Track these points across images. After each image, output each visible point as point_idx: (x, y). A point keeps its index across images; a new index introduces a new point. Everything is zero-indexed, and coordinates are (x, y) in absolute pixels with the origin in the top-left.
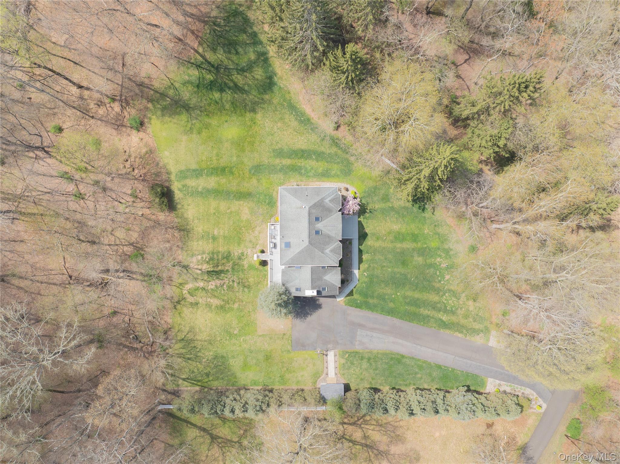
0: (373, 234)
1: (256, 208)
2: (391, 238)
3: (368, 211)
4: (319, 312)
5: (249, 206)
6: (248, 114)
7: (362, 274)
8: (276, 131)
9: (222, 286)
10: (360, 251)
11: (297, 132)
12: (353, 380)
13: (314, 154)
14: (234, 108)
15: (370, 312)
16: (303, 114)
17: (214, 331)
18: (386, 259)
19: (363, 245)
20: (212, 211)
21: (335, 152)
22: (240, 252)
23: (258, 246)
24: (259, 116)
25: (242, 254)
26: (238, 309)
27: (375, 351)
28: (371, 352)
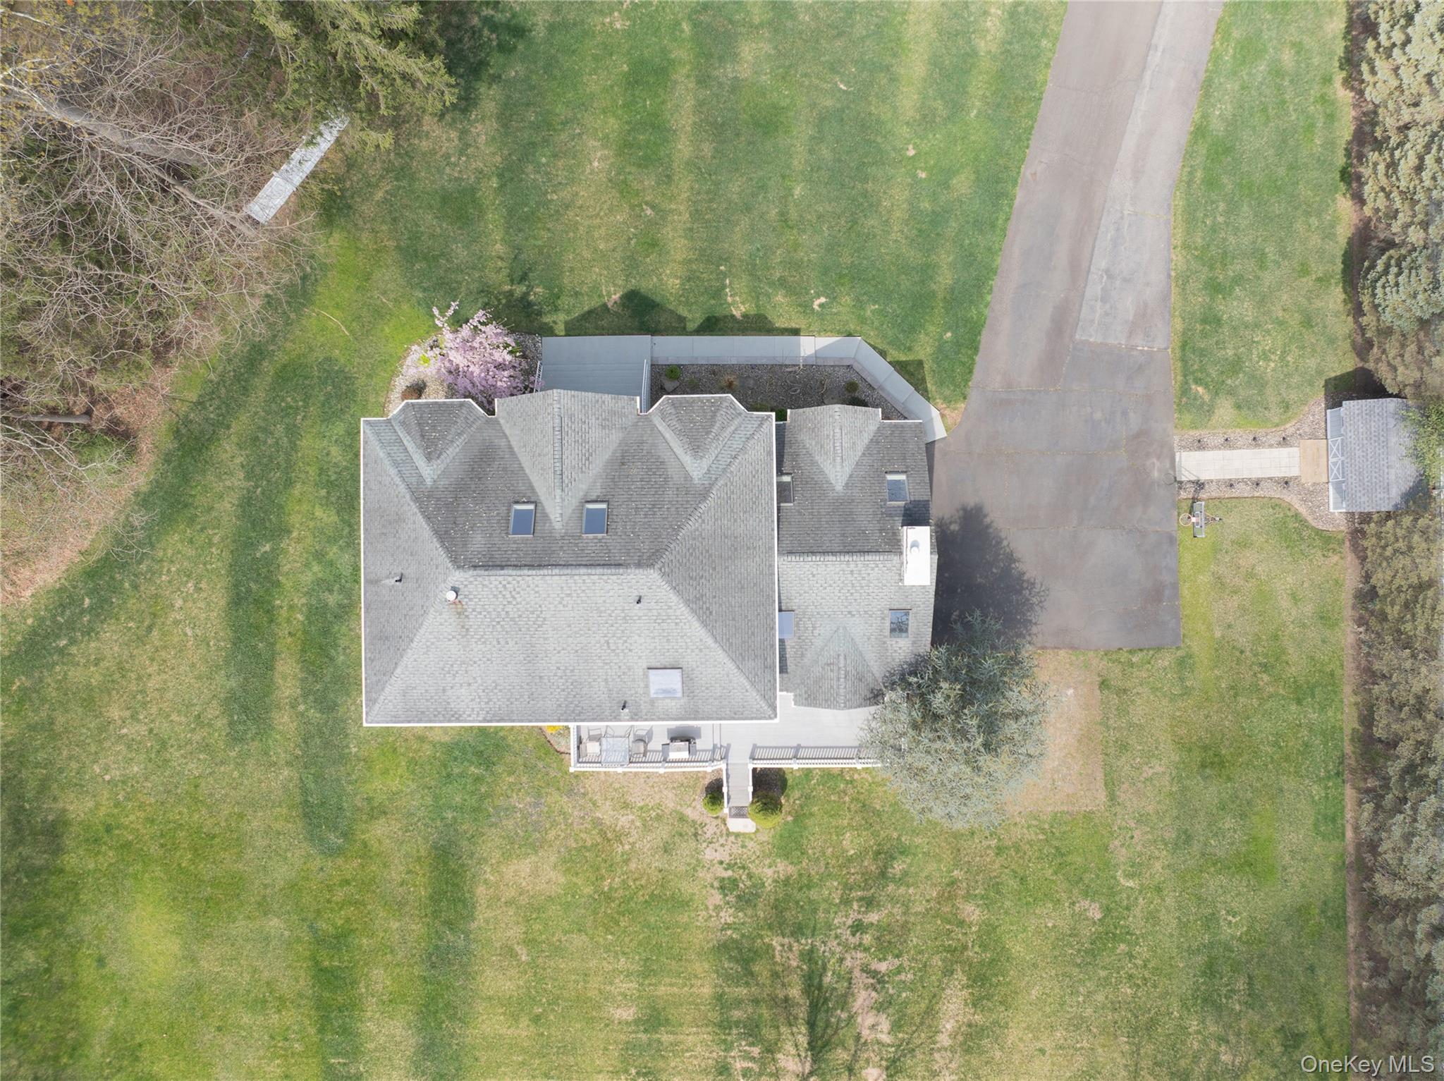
0: (631, 264)
1: (509, 824)
2: (649, 182)
3: (520, 290)
4: (1000, 517)
5: (497, 855)
6: (71, 861)
7: (821, 316)
8: (143, 730)
9: (879, 980)
10: (713, 325)
11: (150, 629)
12: (1312, 363)
13: (251, 545)
14: (37, 926)
15: (995, 282)
16: (64, 599)
17: (1089, 1011)
18: (748, 209)
19: (683, 311)
20: (524, 1030)
21: (240, 446)
22: (717, 898)
23: (690, 813)
24: (77, 807)
25: (726, 886)
26: (988, 903)
27: (1178, 258)
28: (1183, 281)
